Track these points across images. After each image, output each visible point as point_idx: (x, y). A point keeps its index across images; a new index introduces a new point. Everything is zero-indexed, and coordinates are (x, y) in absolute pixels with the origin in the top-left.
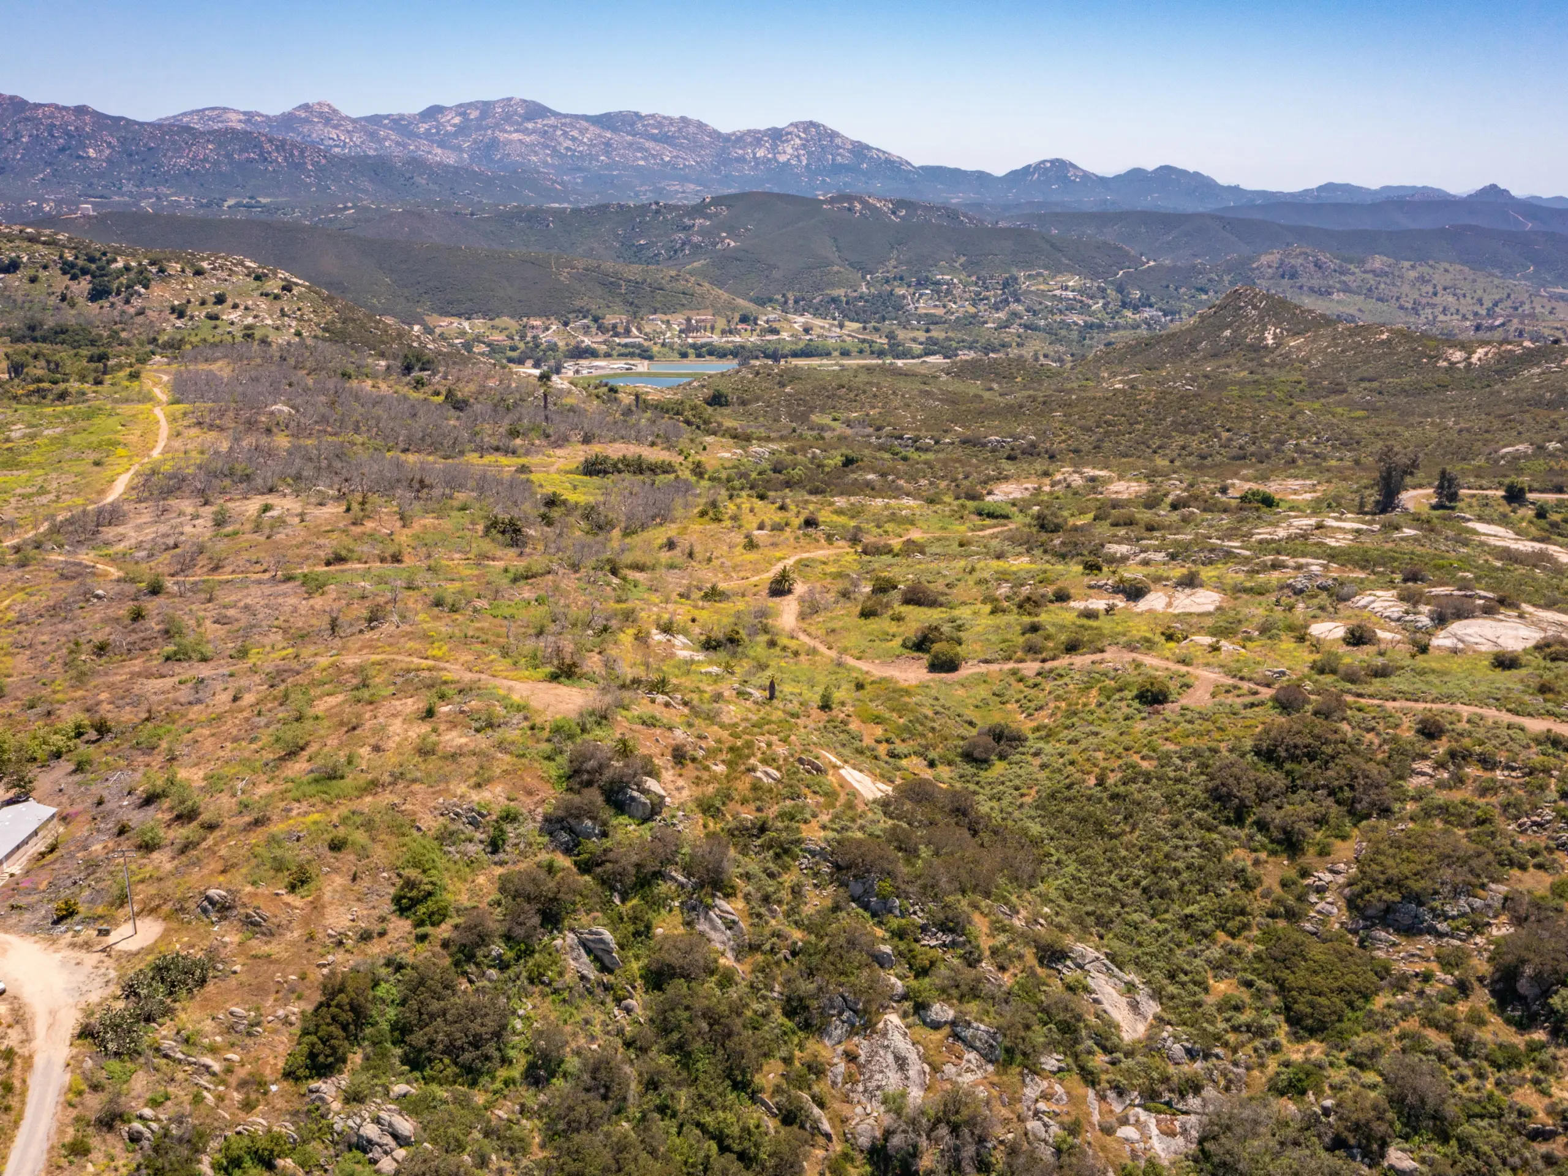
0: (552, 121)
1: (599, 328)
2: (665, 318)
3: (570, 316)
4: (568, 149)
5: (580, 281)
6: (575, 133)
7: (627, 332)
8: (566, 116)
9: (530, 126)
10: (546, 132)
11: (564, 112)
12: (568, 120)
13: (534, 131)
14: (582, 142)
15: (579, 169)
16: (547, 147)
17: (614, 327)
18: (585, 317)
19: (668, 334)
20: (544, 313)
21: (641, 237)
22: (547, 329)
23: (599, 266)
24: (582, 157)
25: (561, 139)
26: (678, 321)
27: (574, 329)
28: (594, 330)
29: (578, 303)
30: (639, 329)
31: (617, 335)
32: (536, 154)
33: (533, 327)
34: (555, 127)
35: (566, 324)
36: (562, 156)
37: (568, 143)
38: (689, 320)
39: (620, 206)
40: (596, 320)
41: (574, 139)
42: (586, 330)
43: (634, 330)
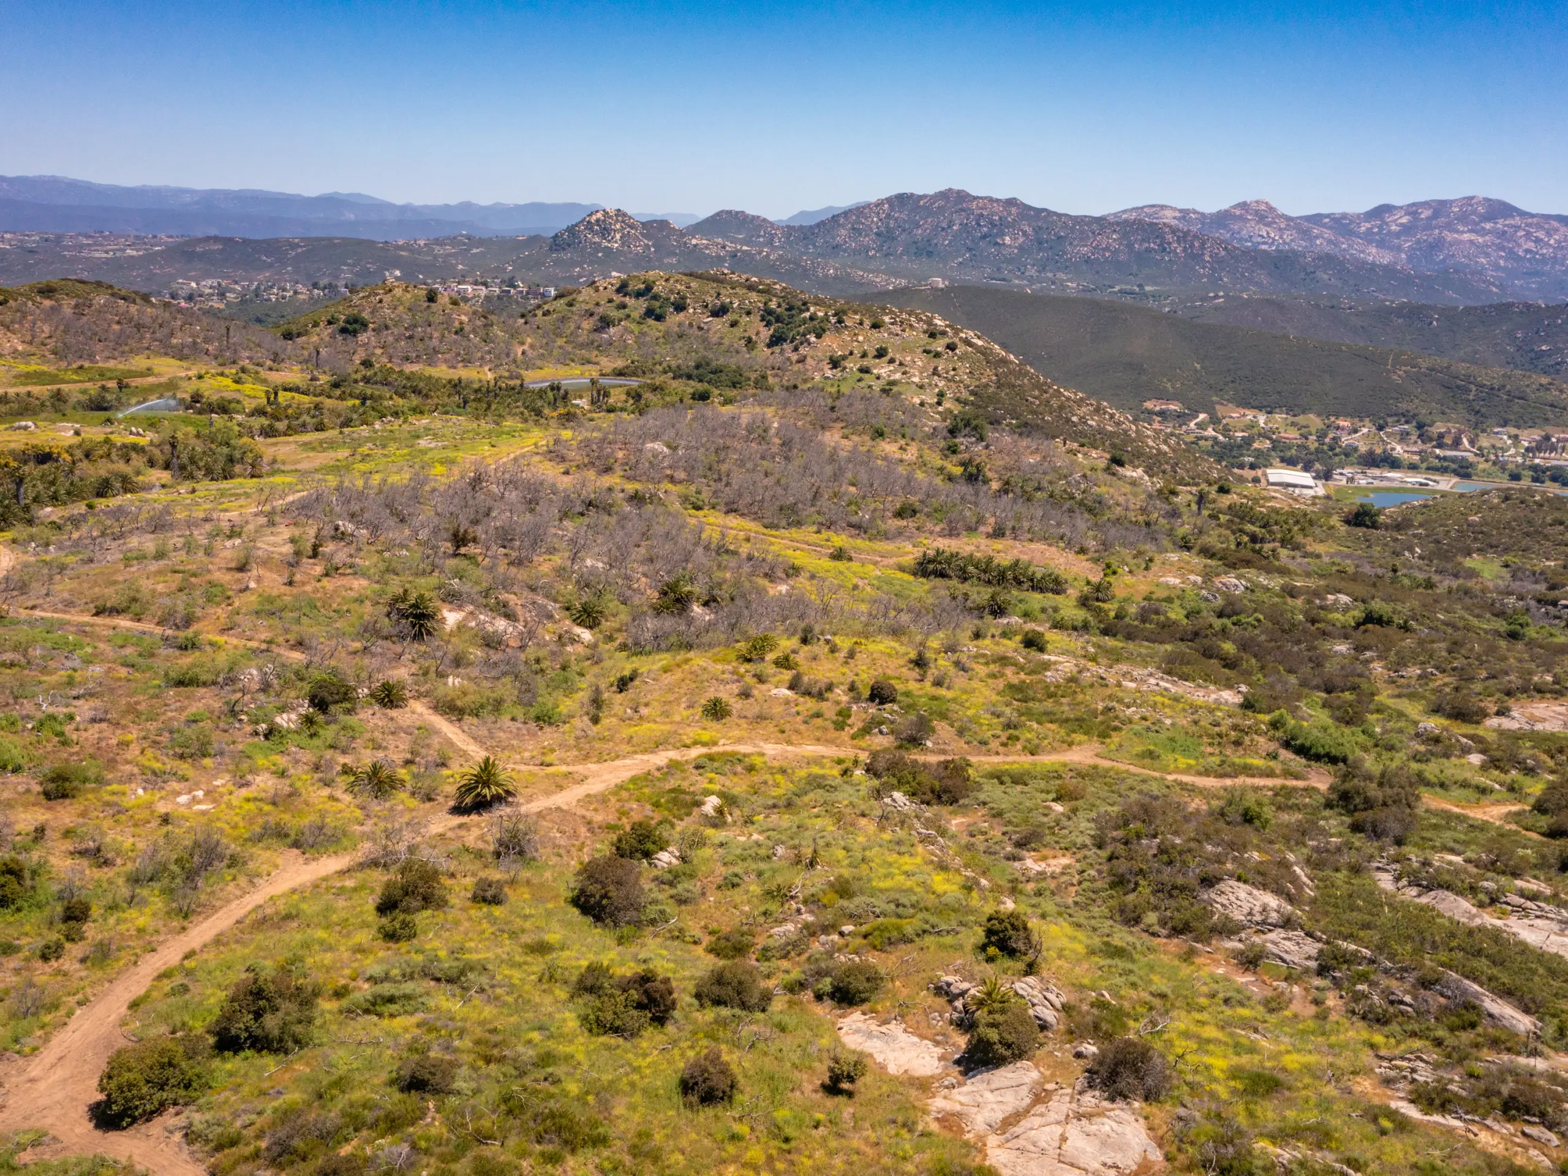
0: (1517, 220)
1: (1420, 436)
2: (1513, 431)
3: (1390, 420)
4: (1527, 251)
5: (1418, 381)
6: (1541, 235)
7: (1456, 444)
8: (1532, 216)
9: (1488, 226)
10: (1504, 232)
11: (1534, 211)
12: (1535, 220)
13: (1489, 232)
14: (1547, 244)
15: (1536, 273)
16: (1503, 249)
17: (1441, 436)
18: (1407, 422)
19: (1512, 451)
20: (1358, 414)
21: (1545, 342)
22: (1356, 431)
23: (1448, 368)
24: (1544, 260)
25: (1522, 241)
26: (1529, 437)
27: (1389, 435)
28: (1414, 438)
29: (1403, 406)
30: (1472, 442)
31: (1440, 446)
32: (1487, 255)
33: (1338, 428)
34: (1517, 228)
35: (1381, 428)
36: (1519, 259)
37: (1531, 245)
38: (1547, 438)
39: (1528, 306)
40: (1420, 426)
41: (1538, 240)
42: (1404, 437)
43: (1465, 441)
